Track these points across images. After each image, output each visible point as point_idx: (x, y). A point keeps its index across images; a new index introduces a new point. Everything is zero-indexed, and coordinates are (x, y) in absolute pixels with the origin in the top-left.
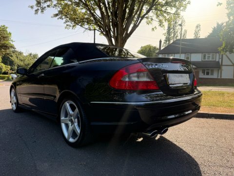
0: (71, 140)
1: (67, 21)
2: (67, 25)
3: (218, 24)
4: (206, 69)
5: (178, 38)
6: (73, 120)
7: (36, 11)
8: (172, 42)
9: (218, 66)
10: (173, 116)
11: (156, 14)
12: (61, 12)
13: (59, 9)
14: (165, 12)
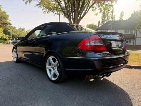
0: (53, 79)
1: (44, 9)
2: (44, 11)
3: (135, 11)
4: (126, 39)
5: (109, 20)
6: (54, 67)
7: (26, 2)
8: (106, 22)
9: (134, 38)
10: (112, 67)
11: (98, 5)
12: (40, 3)
13: (39, 2)
14: (104, 4)
